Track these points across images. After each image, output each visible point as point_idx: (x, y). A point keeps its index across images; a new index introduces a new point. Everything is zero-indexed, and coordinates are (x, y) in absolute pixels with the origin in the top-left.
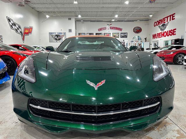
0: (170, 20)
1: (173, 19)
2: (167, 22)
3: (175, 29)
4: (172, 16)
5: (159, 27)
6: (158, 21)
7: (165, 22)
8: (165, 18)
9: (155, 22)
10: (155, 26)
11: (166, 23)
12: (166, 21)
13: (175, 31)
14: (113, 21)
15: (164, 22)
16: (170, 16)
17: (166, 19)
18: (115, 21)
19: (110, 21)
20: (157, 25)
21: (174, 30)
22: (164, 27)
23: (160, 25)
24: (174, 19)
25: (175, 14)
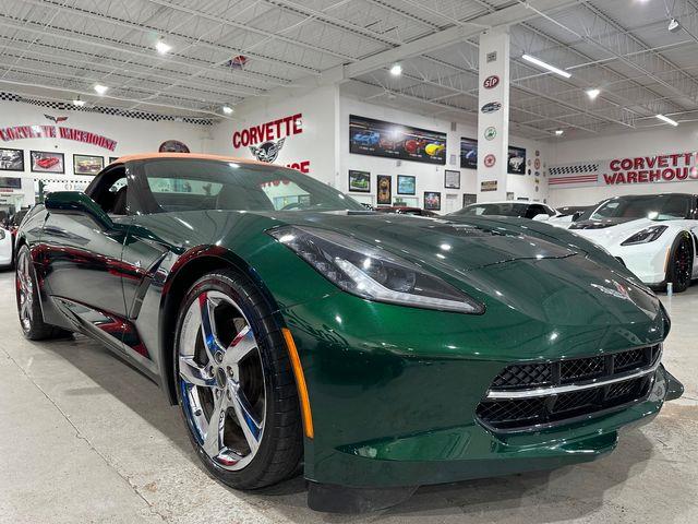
0: (288, 134)
1: (297, 131)
2: (279, 136)
3: (307, 163)
4: (291, 122)
5: (254, 150)
6: (245, 131)
7: (272, 138)
8: (271, 124)
9: (237, 134)
10: (237, 146)
11: (275, 141)
12: (274, 134)
13: (306, 167)
14: (79, 108)
15: (268, 138)
16: (287, 120)
17: (274, 127)
18: (84, 109)
19: (60, 106)
20: (245, 145)
21: (303, 164)
22: (271, 153)
23: (254, 145)
24: (300, 131)
25: (300, 116)
